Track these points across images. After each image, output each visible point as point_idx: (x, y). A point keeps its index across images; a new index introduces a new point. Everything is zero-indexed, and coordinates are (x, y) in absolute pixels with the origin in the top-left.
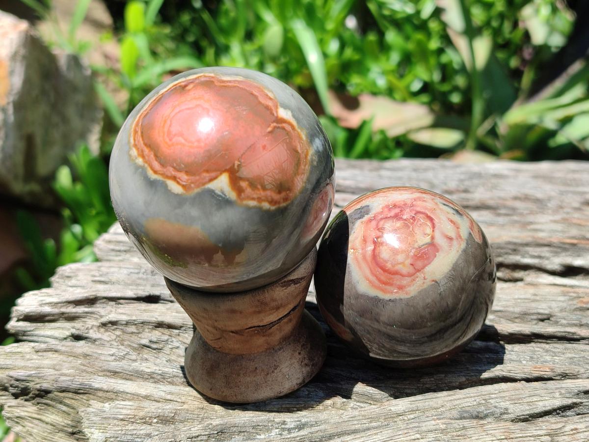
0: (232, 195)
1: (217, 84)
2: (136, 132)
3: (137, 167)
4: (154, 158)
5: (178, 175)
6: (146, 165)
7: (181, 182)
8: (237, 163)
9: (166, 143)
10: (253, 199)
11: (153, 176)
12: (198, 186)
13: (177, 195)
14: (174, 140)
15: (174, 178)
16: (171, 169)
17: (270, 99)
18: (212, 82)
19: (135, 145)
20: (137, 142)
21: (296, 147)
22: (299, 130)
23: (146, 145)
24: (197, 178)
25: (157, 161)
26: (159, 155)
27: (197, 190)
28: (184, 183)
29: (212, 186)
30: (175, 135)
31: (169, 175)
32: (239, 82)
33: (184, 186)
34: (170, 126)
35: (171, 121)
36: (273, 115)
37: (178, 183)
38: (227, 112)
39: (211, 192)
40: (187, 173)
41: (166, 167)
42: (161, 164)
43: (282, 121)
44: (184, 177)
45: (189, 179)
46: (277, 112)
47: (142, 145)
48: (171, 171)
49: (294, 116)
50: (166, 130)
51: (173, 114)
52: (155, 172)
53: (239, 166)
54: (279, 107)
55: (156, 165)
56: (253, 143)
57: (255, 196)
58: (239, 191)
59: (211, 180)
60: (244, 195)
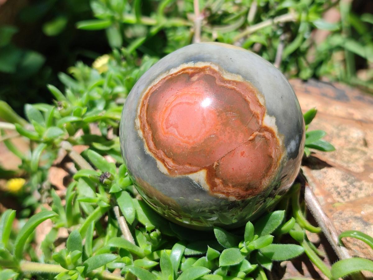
0: (206, 187)
1: (218, 82)
2: (143, 105)
3: (137, 138)
4: (151, 138)
5: (167, 160)
6: (144, 140)
7: (167, 166)
8: (216, 163)
9: (163, 129)
10: (223, 193)
11: (148, 152)
12: (180, 174)
13: (163, 174)
14: (169, 129)
15: (163, 161)
16: (162, 153)
17: (260, 106)
18: (214, 78)
19: (140, 117)
20: (142, 116)
21: (271, 153)
22: (278, 137)
23: (148, 122)
24: (181, 167)
25: (153, 141)
26: (155, 137)
27: (178, 176)
28: (170, 168)
29: (191, 176)
30: (171, 125)
31: (160, 157)
32: (237, 83)
33: (169, 169)
34: (169, 115)
35: (171, 110)
36: (258, 123)
37: (165, 165)
38: (218, 116)
39: (190, 181)
40: (174, 160)
41: (159, 150)
42: (155, 145)
43: (267, 129)
44: (171, 163)
45: (174, 166)
46: (262, 120)
47: (145, 120)
48: (161, 154)
49: (277, 123)
50: (166, 117)
51: (175, 103)
52: (150, 149)
53: (217, 166)
54: (266, 114)
55: (152, 144)
56: (233, 149)
57: (225, 191)
58: (213, 185)
59: (192, 172)
60: (216, 189)
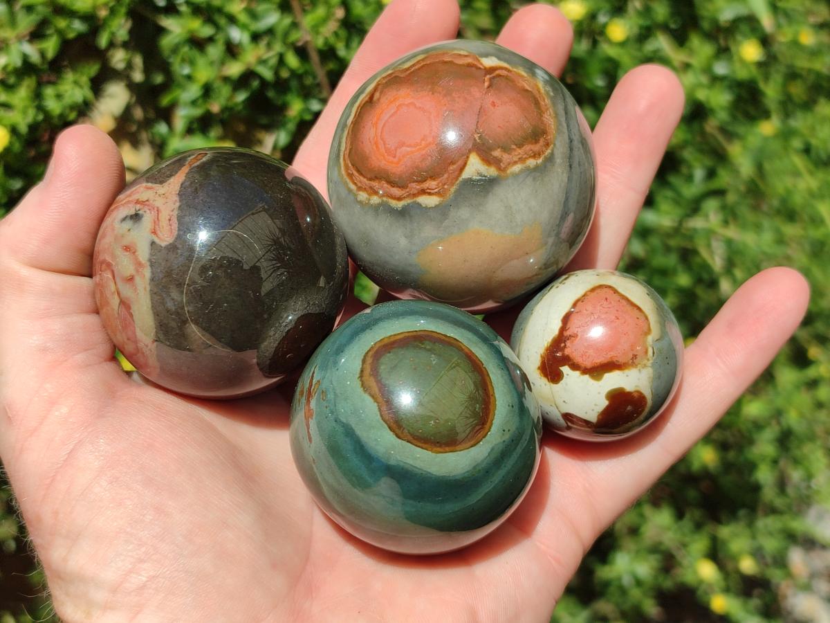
0: (492, 172)
1: (402, 75)
2: (350, 176)
3: (376, 208)
4: (389, 186)
5: (425, 185)
6: (385, 199)
7: (432, 191)
8: (477, 136)
9: (392, 162)
10: (515, 163)
11: (399, 205)
12: (453, 184)
13: (436, 206)
14: (398, 154)
15: (423, 192)
16: (414, 185)
17: (466, 56)
18: (396, 77)
19: (360, 189)
20: (359, 185)
21: (523, 87)
22: (515, 70)
23: (370, 179)
24: (446, 176)
25: (393, 187)
26: (392, 179)
27: (453, 189)
28: (436, 190)
29: (466, 175)
30: (396, 150)
31: (416, 192)
32: (423, 60)
33: (438, 194)
34: (385, 144)
35: (382, 139)
36: (480, 68)
37: (430, 194)
38: (433, 94)
39: (469, 182)
40: (432, 178)
41: (407, 186)
42: (400, 187)
43: (492, 70)
44: (432, 184)
45: (439, 183)
46: (482, 64)
47: (367, 182)
48: (415, 187)
49: (499, 58)
50: (383, 150)
51: (379, 131)
52: (399, 199)
53: (480, 137)
54: (480, 59)
55: (396, 191)
56: (479, 107)
57: (515, 159)
58: (495, 162)
59: (462, 169)
60: (504, 164)
